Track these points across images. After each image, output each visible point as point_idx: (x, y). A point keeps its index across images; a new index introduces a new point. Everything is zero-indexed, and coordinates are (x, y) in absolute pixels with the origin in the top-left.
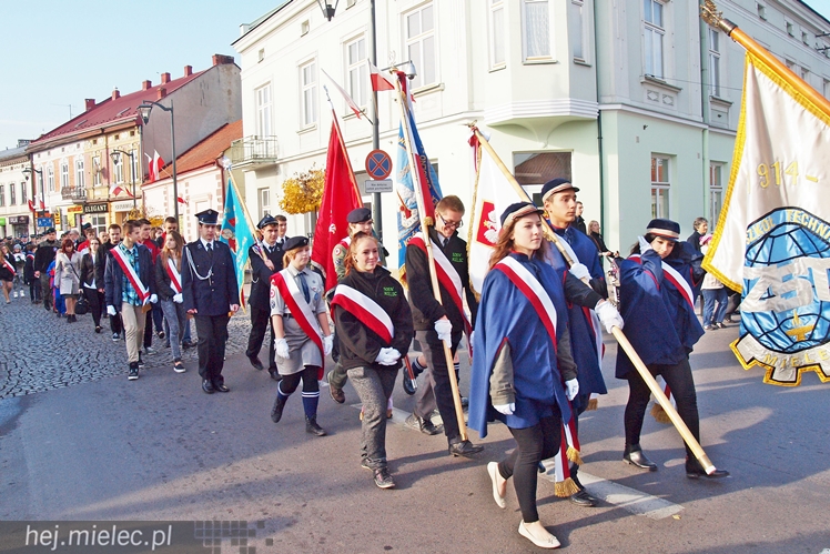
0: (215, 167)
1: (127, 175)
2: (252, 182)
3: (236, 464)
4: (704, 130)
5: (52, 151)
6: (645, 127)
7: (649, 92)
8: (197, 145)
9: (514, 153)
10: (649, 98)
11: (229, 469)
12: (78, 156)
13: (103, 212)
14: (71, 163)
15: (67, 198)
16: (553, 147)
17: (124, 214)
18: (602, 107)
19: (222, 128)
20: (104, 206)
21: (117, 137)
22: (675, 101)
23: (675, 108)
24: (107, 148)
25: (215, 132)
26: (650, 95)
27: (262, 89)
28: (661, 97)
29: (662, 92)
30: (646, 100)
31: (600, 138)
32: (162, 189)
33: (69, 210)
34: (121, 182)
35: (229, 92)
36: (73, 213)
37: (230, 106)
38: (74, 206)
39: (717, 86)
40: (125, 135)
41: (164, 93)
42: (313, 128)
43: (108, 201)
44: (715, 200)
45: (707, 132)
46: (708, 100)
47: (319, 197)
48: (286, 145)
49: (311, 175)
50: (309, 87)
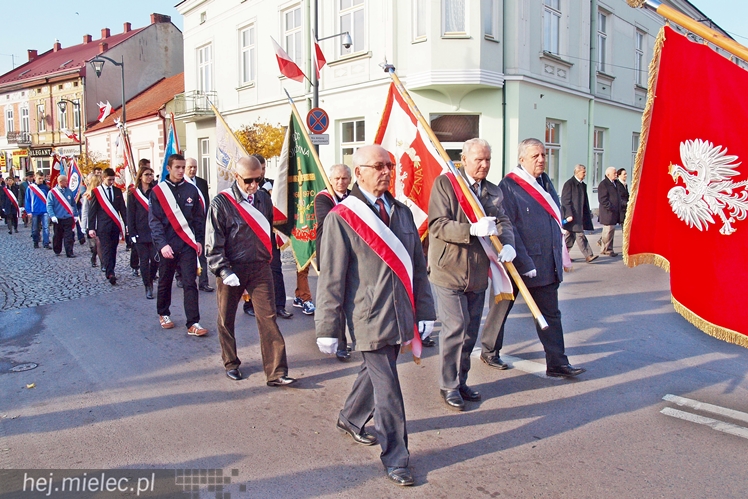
0: (158, 118)
2: (192, 133)
4: (591, 100)
6: (541, 96)
7: (546, 66)
8: (136, 96)
9: (431, 114)
10: (546, 71)
12: (23, 103)
14: (16, 109)
15: (13, 142)
16: (464, 110)
18: (507, 78)
19: (159, 81)
20: (49, 150)
21: (61, 87)
22: (567, 77)
23: (567, 80)
24: (51, 97)
25: (154, 85)
26: (547, 69)
27: (203, 49)
28: (556, 70)
29: (557, 67)
30: (544, 73)
31: (504, 104)
32: (105, 136)
33: (14, 154)
34: (65, 129)
35: (166, 49)
36: (18, 157)
37: (167, 62)
38: (19, 150)
39: (603, 63)
40: (68, 86)
41: (106, 48)
42: (251, 86)
43: (53, 146)
44: (597, 161)
45: (593, 102)
46: (595, 74)
47: (263, 147)
48: (225, 100)
49: (255, 128)
50: (247, 49)
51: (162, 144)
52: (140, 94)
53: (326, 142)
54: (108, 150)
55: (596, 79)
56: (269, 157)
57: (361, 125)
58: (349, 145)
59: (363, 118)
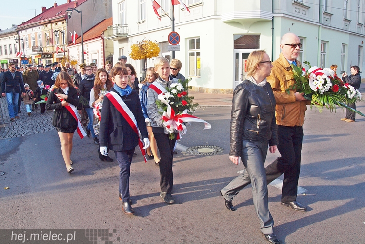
0: (100, 38)
1: (61, 41)
2: (116, 45)
3: (114, 167)
4: (319, 26)
5: (28, 30)
6: (293, 24)
7: (296, 8)
8: (92, 28)
9: (234, 35)
10: (296, 11)
11: (111, 169)
12: (39, 32)
13: (50, 58)
14: (36, 35)
15: (35, 51)
16: (251, 32)
17: (60, 58)
18: (274, 15)
19: (103, 21)
20: (51, 55)
21: (56, 24)
22: (307, 13)
23: (307, 16)
24: (52, 29)
25: (100, 23)
27: (121, 4)
28: (301, 11)
29: (301, 8)
30: (294, 12)
31: (273, 29)
32: (76, 48)
33: (35, 57)
34: (58, 45)
35: (106, 5)
36: (37, 58)
37: (107, 11)
38: (38, 55)
39: (326, 6)
40: (60, 23)
41: (77, 5)
42: (144, 22)
43: (53, 53)
44: (322, 58)
45: (321, 27)
46: (322, 12)
47: (147, 52)
48: (132, 29)
49: (143, 43)
50: (142, 3)
51: (103, 51)
52: (94, 27)
53: (179, 49)
54: (78, 55)
55: (322, 16)
56: (150, 57)
57: (198, 41)
58: (192, 51)
59: (199, 37)
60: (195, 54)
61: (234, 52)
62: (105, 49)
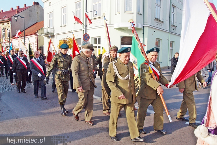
0: (35, 35)
2: (46, 40)
6: (155, 31)
7: (156, 22)
9: (121, 36)
10: (156, 24)
18: (144, 26)
21: (3, 24)
22: (163, 25)
23: (162, 27)
26: (156, 23)
27: (50, 14)
28: (159, 24)
29: (159, 22)
30: (155, 24)
31: (143, 34)
32: (18, 40)
35: (38, 13)
37: (38, 17)
39: (173, 22)
40: (6, 24)
41: (18, 12)
42: (65, 26)
44: (171, 51)
45: (170, 33)
46: (171, 25)
48: (57, 30)
49: (67, 39)
50: (64, 14)
51: (37, 43)
52: (29, 27)
54: (19, 45)
55: (171, 27)
57: (99, 39)
58: (95, 45)
59: (100, 37)
60: (97, 47)
61: (121, 46)
62: (38, 42)
